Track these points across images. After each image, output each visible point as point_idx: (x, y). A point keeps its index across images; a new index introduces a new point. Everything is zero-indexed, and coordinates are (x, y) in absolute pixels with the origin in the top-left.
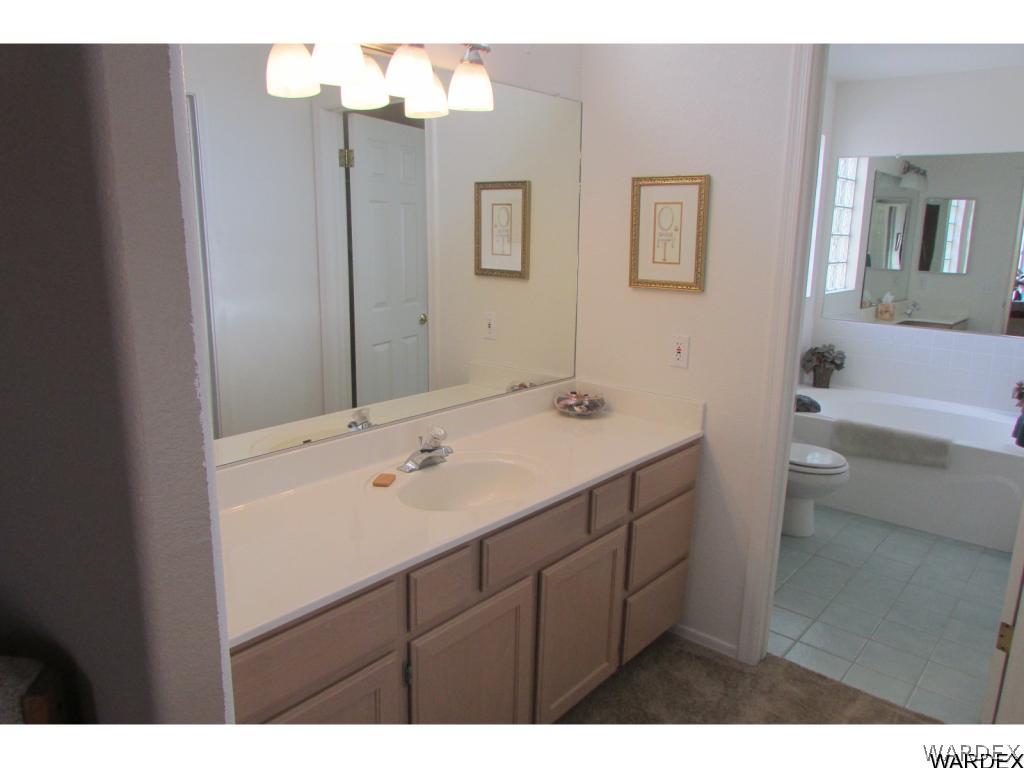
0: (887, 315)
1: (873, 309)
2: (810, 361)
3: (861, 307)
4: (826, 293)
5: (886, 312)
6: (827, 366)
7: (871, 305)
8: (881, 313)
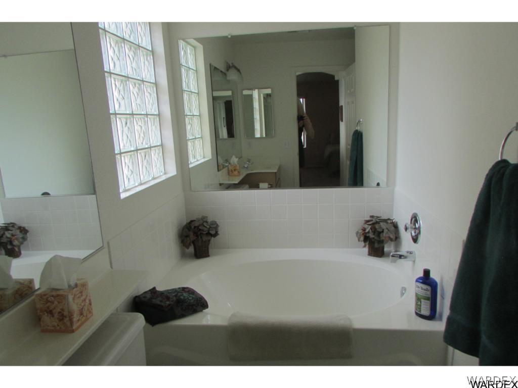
0: (236, 173)
1: (225, 170)
2: (187, 236)
3: (218, 171)
4: (191, 166)
5: (235, 170)
6: (205, 238)
7: (223, 168)
8: (232, 171)
